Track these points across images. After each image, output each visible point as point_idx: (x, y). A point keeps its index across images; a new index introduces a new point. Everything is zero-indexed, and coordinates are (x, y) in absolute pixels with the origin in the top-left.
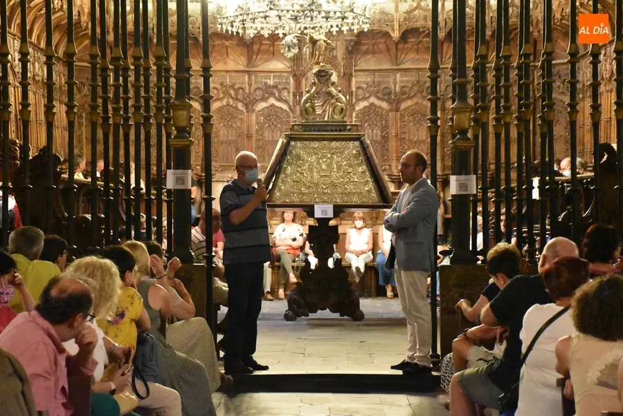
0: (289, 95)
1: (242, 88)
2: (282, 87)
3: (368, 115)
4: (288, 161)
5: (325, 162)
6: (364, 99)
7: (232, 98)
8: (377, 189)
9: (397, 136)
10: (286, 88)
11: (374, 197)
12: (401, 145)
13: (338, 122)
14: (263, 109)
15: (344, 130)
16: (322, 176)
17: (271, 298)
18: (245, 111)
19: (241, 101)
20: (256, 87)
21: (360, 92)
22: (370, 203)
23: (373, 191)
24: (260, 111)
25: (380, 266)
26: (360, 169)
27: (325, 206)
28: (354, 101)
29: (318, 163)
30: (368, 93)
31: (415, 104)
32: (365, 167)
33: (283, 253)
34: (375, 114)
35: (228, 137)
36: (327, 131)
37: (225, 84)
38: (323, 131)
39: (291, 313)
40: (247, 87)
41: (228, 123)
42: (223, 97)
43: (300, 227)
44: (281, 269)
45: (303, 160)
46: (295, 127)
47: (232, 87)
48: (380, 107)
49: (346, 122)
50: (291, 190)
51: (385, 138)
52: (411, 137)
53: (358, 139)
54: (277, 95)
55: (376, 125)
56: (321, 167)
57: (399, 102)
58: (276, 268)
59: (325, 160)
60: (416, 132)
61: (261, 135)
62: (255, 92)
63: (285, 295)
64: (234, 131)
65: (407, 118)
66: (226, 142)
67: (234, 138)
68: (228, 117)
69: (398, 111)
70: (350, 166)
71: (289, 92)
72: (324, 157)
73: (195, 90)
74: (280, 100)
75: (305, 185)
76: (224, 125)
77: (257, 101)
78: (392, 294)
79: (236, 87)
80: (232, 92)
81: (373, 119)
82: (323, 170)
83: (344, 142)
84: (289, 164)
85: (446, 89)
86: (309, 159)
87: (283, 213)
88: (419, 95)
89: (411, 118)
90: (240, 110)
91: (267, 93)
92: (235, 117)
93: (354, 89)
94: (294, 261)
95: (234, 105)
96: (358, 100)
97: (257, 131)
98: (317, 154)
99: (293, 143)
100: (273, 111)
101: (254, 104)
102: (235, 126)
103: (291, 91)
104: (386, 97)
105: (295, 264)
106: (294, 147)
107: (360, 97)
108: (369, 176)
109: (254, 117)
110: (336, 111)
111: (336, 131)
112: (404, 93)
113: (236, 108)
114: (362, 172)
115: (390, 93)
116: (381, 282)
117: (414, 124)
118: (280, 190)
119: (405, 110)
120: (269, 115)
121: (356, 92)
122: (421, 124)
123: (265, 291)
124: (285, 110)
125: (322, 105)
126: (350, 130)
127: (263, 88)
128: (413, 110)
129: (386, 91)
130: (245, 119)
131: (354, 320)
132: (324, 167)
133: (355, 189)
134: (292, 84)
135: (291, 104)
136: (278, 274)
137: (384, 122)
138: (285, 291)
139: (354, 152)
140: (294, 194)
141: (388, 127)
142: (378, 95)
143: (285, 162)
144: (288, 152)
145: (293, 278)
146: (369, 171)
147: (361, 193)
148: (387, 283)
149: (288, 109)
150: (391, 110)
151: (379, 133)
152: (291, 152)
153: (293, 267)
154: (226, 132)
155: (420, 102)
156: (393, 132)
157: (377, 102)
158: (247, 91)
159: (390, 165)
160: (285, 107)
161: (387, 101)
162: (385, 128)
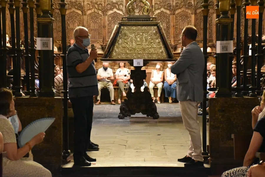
0: (123, 7)
1: (101, 4)
2: (120, 3)
3: (161, 17)
4: (120, 37)
5: (139, 37)
6: (158, 9)
7: (96, 8)
8: (166, 51)
9: (173, 26)
10: (122, 4)
11: (165, 55)
12: (175, 31)
13: (146, 16)
14: (111, 14)
15: (149, 20)
16: (138, 44)
17: (114, 103)
18: (102, 15)
19: (100, 10)
20: (108, 3)
21: (156, 6)
22: (162, 58)
23: (164, 52)
24: (109, 15)
25: (165, 89)
26: (157, 41)
27: (139, 60)
28: (154, 10)
29: (135, 37)
30: (160, 6)
31: (182, 11)
32: (160, 40)
33: (120, 82)
34: (163, 16)
35: (94, 27)
36: (140, 21)
37: (93, 2)
38: (138, 21)
39: (121, 115)
40: (103, 3)
41: (94, 20)
42: (92, 8)
43: (128, 70)
44: (119, 90)
45: (127, 36)
46: (124, 19)
47: (96, 3)
48: (166, 13)
49: (150, 16)
50: (121, 52)
51: (168, 27)
52: (180, 27)
53: (156, 25)
54: (117, 7)
55: (164, 21)
56: (137, 40)
57: (175, 10)
58: (116, 89)
59: (139, 36)
60: (183, 25)
61: (110, 26)
62: (107, 6)
63: (121, 102)
64: (97, 24)
65: (178, 18)
66: (94, 30)
67: (97, 28)
68: (94, 18)
69: (174, 15)
70: (152, 39)
71: (123, 6)
72: (138, 34)
73: (79, 5)
74: (119, 9)
75: (128, 49)
76: (93, 22)
77: (108, 10)
78: (172, 101)
79: (98, 3)
80: (96, 6)
81: (162, 18)
82: (138, 41)
83: (149, 27)
84: (121, 38)
85: (197, 4)
86: (131, 36)
87: (119, 63)
88: (184, 7)
89: (180, 18)
90: (100, 15)
91: (113, 6)
92: (98, 18)
93: (153, 4)
94: (125, 86)
95: (97, 12)
96: (155, 10)
97: (108, 24)
98: (135, 33)
99: (122, 27)
100: (116, 15)
101: (106, 11)
102: (98, 22)
103: (124, 5)
104: (169, 8)
105: (126, 87)
106: (123, 29)
107: (157, 8)
108: (162, 44)
109: (107, 17)
110: (144, 10)
111: (145, 21)
112: (177, 6)
113: (98, 13)
114: (158, 42)
115: (171, 6)
116: (166, 96)
117: (182, 21)
118: (116, 52)
119: (177, 14)
120: (114, 17)
121: (155, 6)
122: (185, 21)
123: (111, 100)
124: (121, 14)
125: (139, 12)
126: (152, 21)
127: (111, 3)
128: (181, 14)
129: (169, 5)
130: (102, 19)
131: (154, 118)
132: (138, 39)
133: (155, 51)
134: (124, 2)
135: (124, 11)
136: (118, 92)
137: (168, 20)
138: (121, 100)
139: (154, 32)
140: (123, 54)
141: (170, 22)
142: (165, 7)
143: (118, 37)
144: (120, 32)
145: (124, 94)
146: (162, 42)
147: (158, 53)
148: (169, 96)
149: (122, 14)
150: (171, 14)
151: (165, 25)
152: (121, 32)
153: (124, 89)
154: (94, 25)
155: (185, 10)
156: (172, 24)
157: (165, 11)
158: (103, 5)
159: (170, 40)
160: (121, 13)
161: (169, 10)
162: (168, 23)
